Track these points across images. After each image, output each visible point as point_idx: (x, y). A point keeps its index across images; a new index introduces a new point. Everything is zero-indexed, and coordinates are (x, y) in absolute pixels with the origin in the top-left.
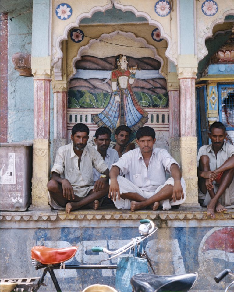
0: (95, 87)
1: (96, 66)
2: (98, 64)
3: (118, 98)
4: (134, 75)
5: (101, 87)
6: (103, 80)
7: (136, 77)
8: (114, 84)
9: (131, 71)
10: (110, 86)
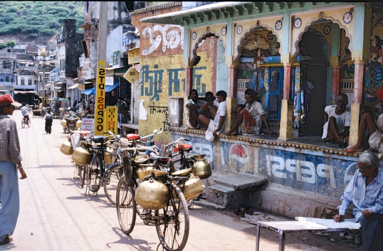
0: (248, 67)
1: (248, 55)
2: (249, 54)
3: (256, 73)
4: (263, 59)
5: (250, 67)
6: (251, 63)
7: (264, 61)
8: (255, 65)
9: (262, 58)
10: (253, 66)
